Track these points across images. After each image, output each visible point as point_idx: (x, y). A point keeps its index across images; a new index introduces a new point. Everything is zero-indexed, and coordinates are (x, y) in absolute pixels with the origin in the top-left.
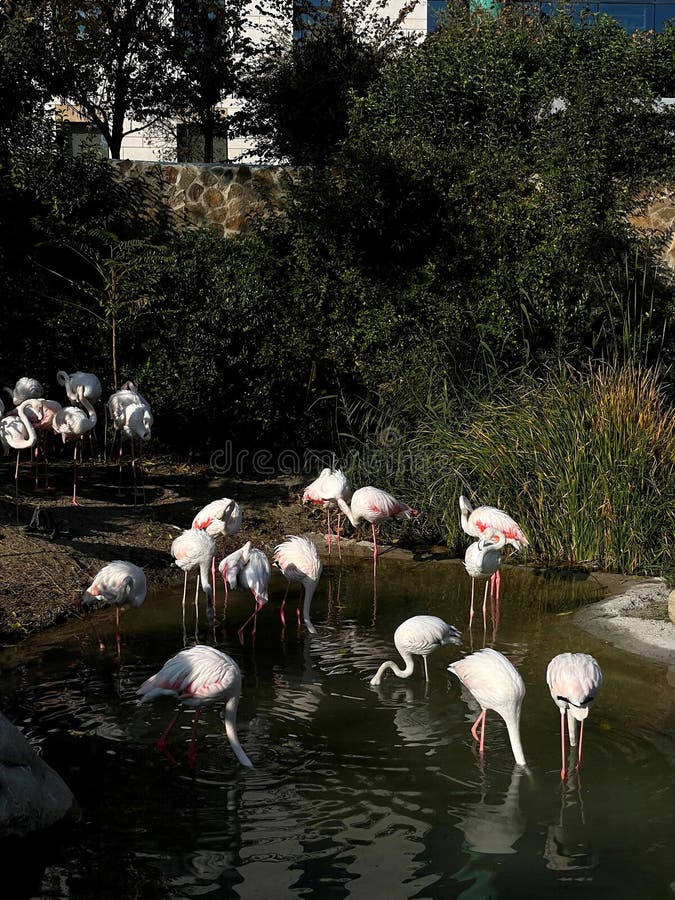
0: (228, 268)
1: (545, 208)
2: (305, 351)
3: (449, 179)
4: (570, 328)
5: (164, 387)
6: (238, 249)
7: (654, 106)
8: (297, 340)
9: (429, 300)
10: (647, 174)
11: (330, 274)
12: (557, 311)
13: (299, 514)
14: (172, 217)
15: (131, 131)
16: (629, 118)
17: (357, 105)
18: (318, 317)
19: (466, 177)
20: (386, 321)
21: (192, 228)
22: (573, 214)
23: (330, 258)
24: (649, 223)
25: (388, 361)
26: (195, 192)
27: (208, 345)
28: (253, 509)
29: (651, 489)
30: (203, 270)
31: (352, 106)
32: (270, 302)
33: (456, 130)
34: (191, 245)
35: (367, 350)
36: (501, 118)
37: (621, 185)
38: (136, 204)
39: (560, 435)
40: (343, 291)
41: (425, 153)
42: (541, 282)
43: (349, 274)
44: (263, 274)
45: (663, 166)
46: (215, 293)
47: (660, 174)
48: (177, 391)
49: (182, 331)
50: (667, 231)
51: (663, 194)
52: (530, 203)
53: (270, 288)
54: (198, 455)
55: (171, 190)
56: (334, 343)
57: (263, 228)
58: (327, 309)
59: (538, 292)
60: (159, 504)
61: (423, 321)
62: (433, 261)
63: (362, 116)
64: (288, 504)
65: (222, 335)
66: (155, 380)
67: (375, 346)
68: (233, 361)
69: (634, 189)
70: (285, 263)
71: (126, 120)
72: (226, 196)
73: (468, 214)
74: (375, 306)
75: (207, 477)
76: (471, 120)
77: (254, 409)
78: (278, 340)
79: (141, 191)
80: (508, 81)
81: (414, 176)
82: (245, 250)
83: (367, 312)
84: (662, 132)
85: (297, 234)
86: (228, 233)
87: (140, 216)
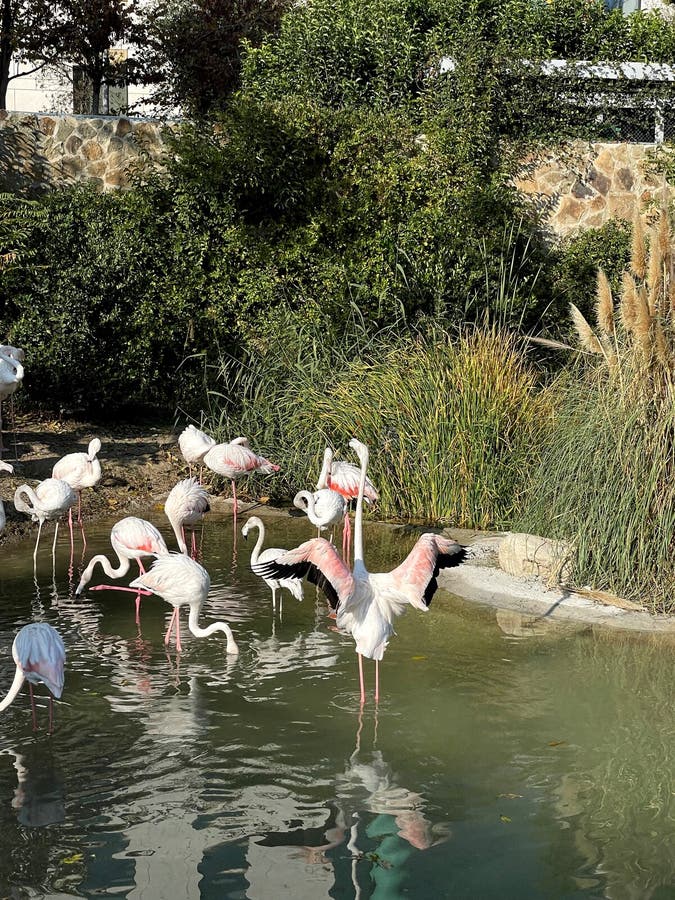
0: (100, 225)
1: (431, 169)
2: (185, 309)
3: (334, 138)
4: (448, 292)
5: (35, 344)
6: (117, 205)
7: (544, 69)
8: (177, 299)
9: (312, 260)
10: (533, 138)
11: (211, 232)
12: (435, 274)
13: (168, 472)
14: (48, 170)
15: (18, 75)
16: (517, 80)
17: (250, 57)
18: (199, 276)
19: (351, 137)
20: (268, 281)
21: (69, 181)
22: (459, 176)
23: (211, 216)
24: (536, 187)
25: (269, 321)
26: (74, 144)
27: (79, 301)
28: (122, 466)
29: (505, 448)
30: (79, 225)
31: (245, 57)
32: (150, 260)
33: (346, 86)
34: (68, 200)
35: (250, 310)
36: (391, 76)
37: (507, 147)
38: (11, 156)
39: (423, 396)
40: (224, 249)
41: (309, 111)
42: (426, 244)
43: (230, 233)
44: (142, 231)
45: (552, 129)
46: (88, 250)
47: (547, 137)
48: (49, 347)
49: (53, 288)
50: (554, 196)
51: (549, 158)
52: (416, 165)
53: (150, 245)
54: (69, 412)
55: (48, 141)
56: (216, 302)
57: (143, 184)
58: (208, 267)
59: (423, 254)
60: (25, 459)
61: (306, 282)
62: (317, 221)
63: (255, 68)
64: (157, 462)
65: (96, 292)
66: (27, 336)
67: (257, 305)
68: (106, 318)
69: (521, 152)
70: (166, 219)
71: (12, 63)
72: (105, 150)
73: (353, 174)
74: (258, 265)
75: (78, 434)
76: (363, 76)
77: (127, 368)
78: (157, 299)
79: (16, 141)
80: (398, 38)
81: (298, 134)
82: (125, 205)
83: (249, 272)
84: (552, 95)
85: (178, 190)
86: (108, 187)
87: (16, 167)
